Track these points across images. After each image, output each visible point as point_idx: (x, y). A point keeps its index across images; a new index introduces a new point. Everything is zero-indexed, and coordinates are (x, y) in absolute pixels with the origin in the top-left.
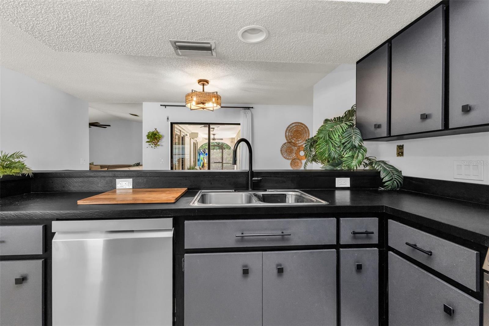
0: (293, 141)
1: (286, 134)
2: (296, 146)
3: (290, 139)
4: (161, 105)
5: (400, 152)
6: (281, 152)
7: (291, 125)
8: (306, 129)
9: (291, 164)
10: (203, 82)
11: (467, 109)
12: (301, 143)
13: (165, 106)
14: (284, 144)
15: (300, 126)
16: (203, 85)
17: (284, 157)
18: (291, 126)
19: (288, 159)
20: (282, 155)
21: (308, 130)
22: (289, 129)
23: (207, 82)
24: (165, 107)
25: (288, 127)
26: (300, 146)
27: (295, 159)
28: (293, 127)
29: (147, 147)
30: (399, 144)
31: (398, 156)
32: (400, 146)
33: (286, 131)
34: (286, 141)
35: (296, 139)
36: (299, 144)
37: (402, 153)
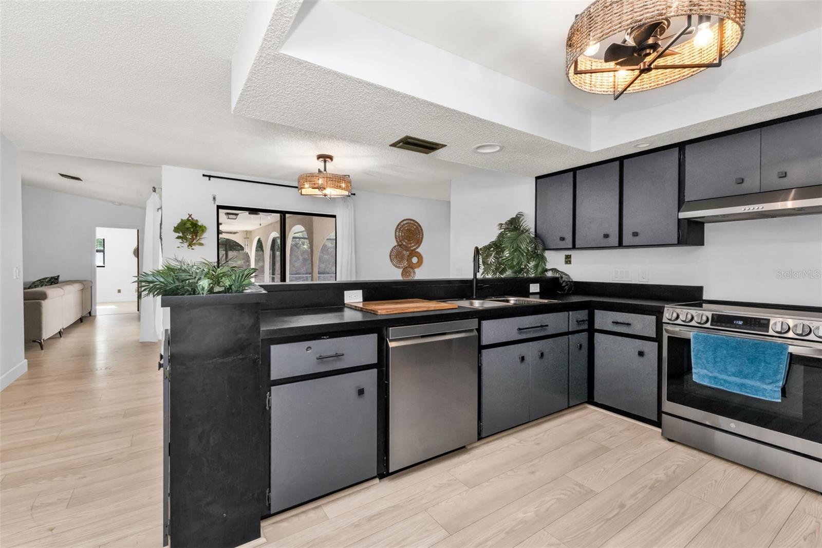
0: (404, 243)
1: (396, 233)
2: (408, 251)
3: (401, 241)
4: (204, 175)
5: (568, 260)
6: (390, 258)
7: (402, 222)
8: (420, 229)
9: (402, 274)
10: (325, 158)
11: (635, 234)
12: (413, 246)
13: (210, 177)
14: (394, 247)
15: (412, 224)
16: (325, 162)
17: (394, 265)
18: (402, 224)
19: (399, 267)
20: (392, 262)
21: (422, 230)
22: (399, 227)
23: (331, 158)
24: (208, 178)
25: (398, 225)
26: (412, 250)
27: (407, 267)
28: (404, 225)
29: (178, 247)
30: (567, 254)
31: (566, 264)
32: (568, 256)
33: (396, 230)
34: (396, 244)
35: (409, 241)
36: (411, 247)
37: (570, 261)
